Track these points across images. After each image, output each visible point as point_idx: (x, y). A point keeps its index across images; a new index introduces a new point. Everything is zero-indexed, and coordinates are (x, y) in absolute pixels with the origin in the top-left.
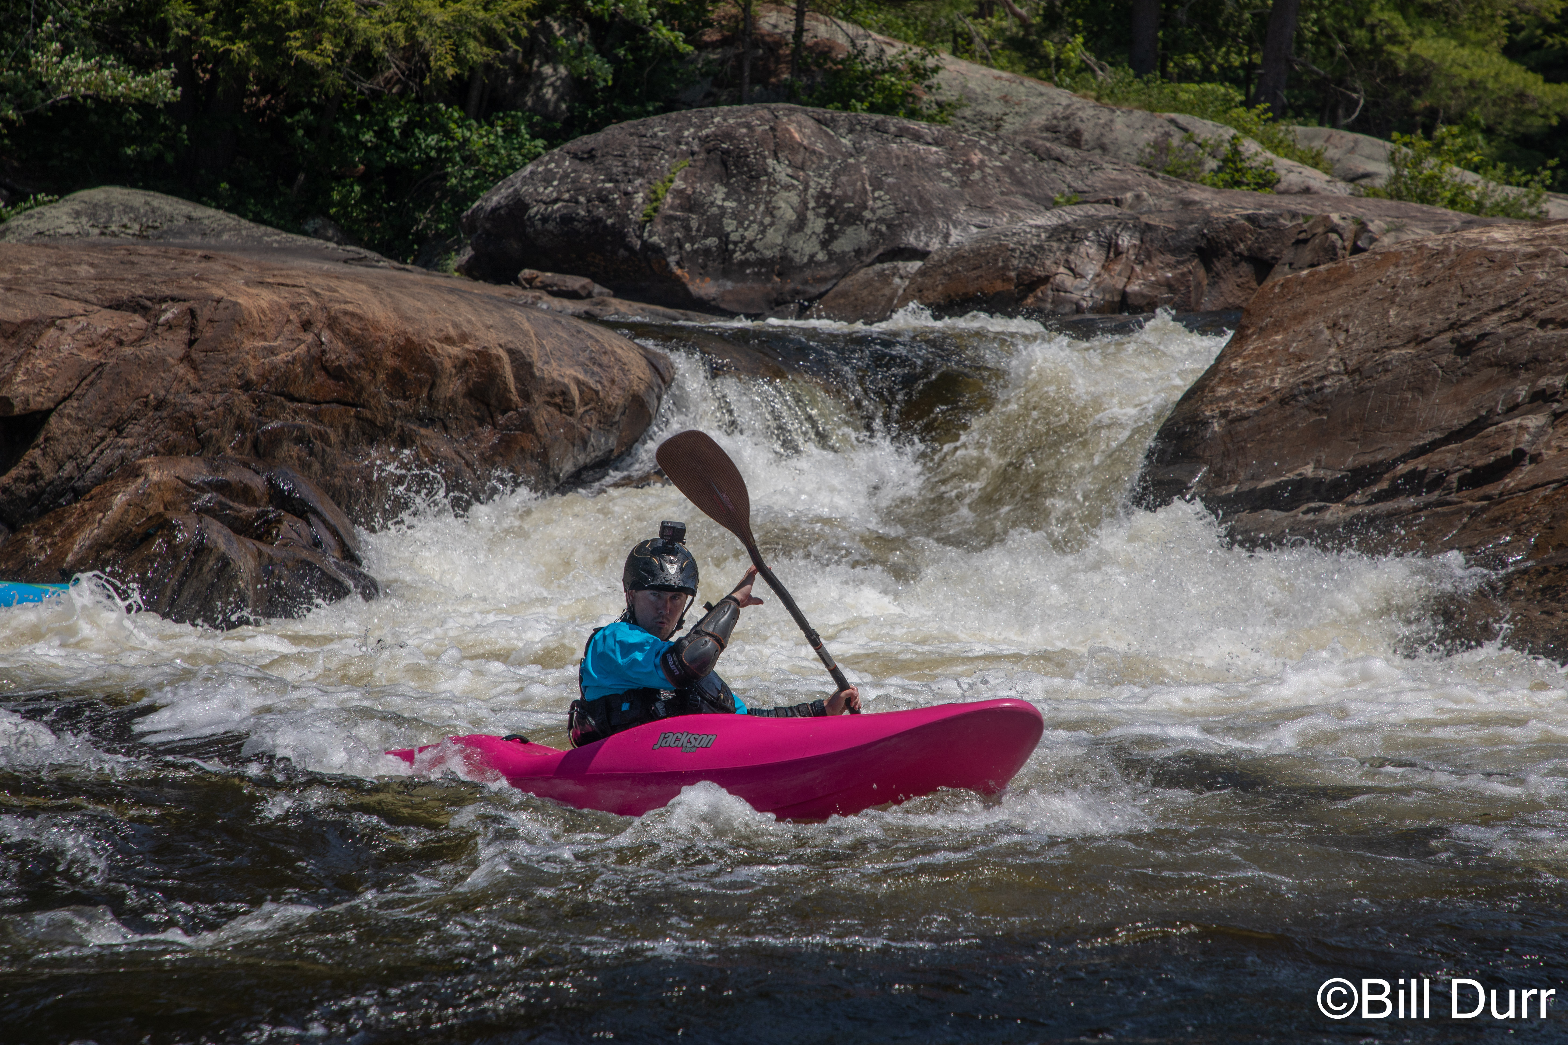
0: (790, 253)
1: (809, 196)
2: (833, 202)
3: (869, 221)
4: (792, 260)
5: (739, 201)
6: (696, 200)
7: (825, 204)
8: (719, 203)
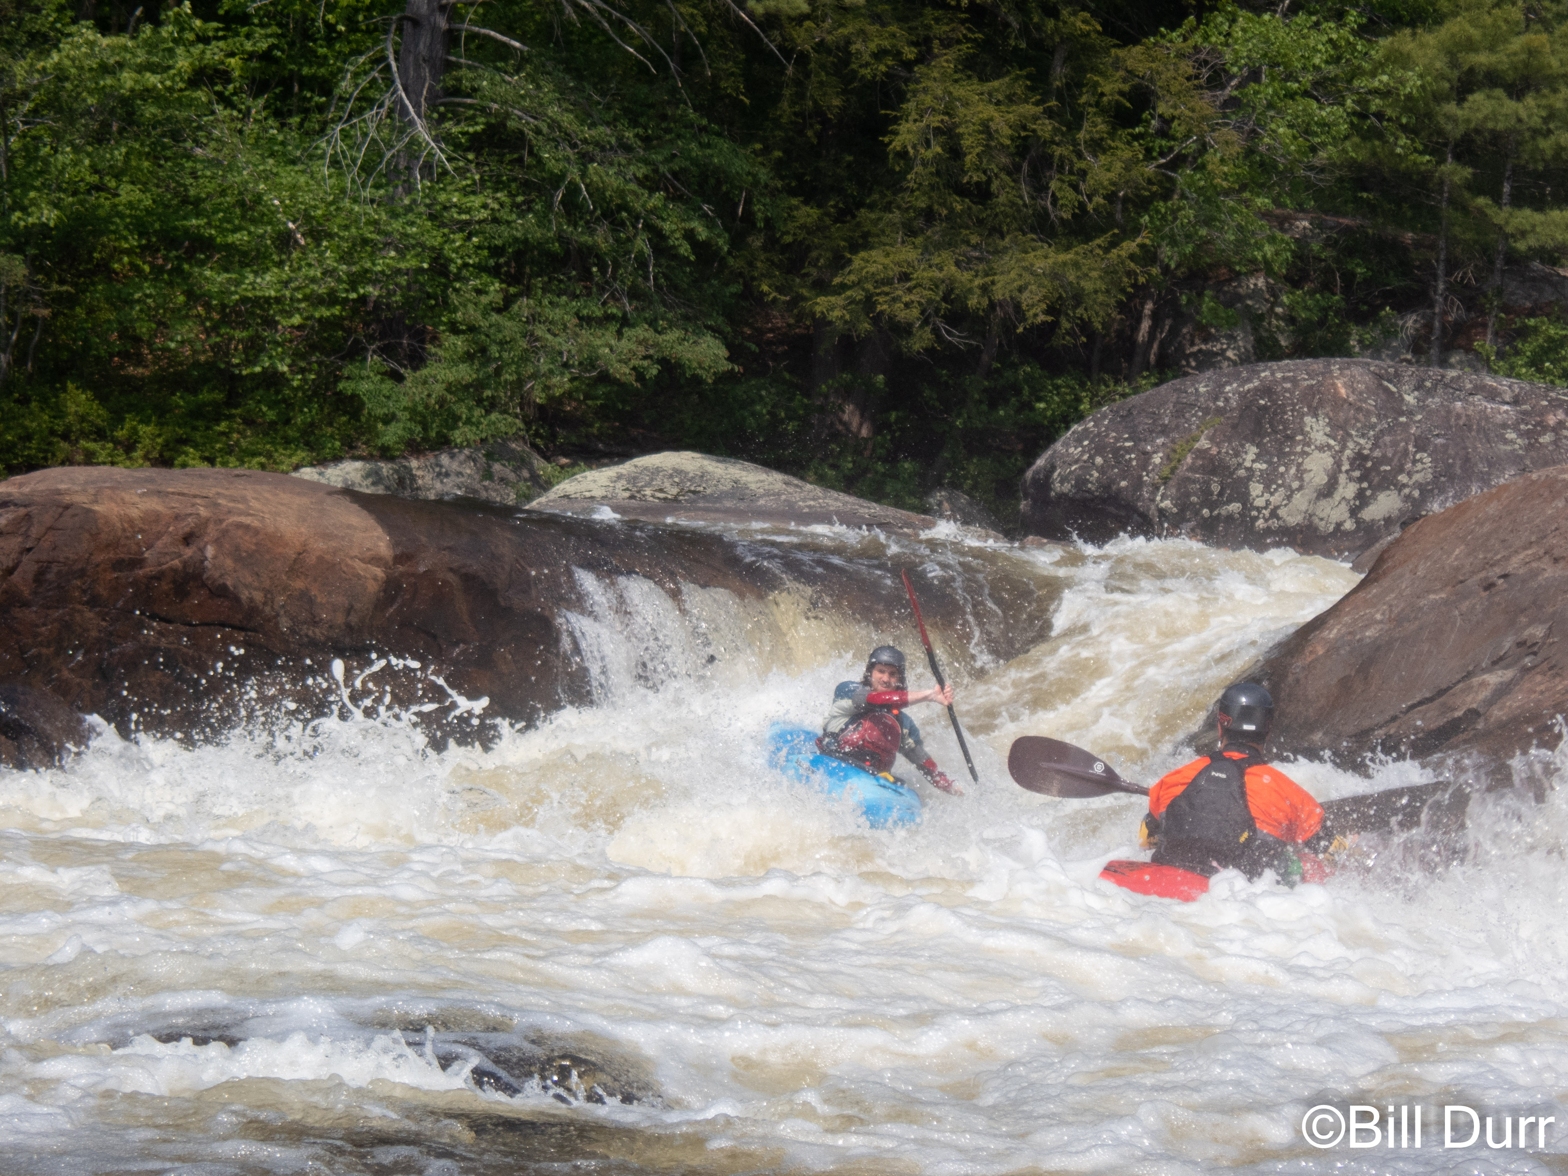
0: (1316, 520)
1: (1344, 458)
2: (1369, 464)
3: (1404, 486)
4: (1316, 529)
5: (1269, 463)
6: (1221, 460)
7: (1359, 467)
8: (1248, 464)
